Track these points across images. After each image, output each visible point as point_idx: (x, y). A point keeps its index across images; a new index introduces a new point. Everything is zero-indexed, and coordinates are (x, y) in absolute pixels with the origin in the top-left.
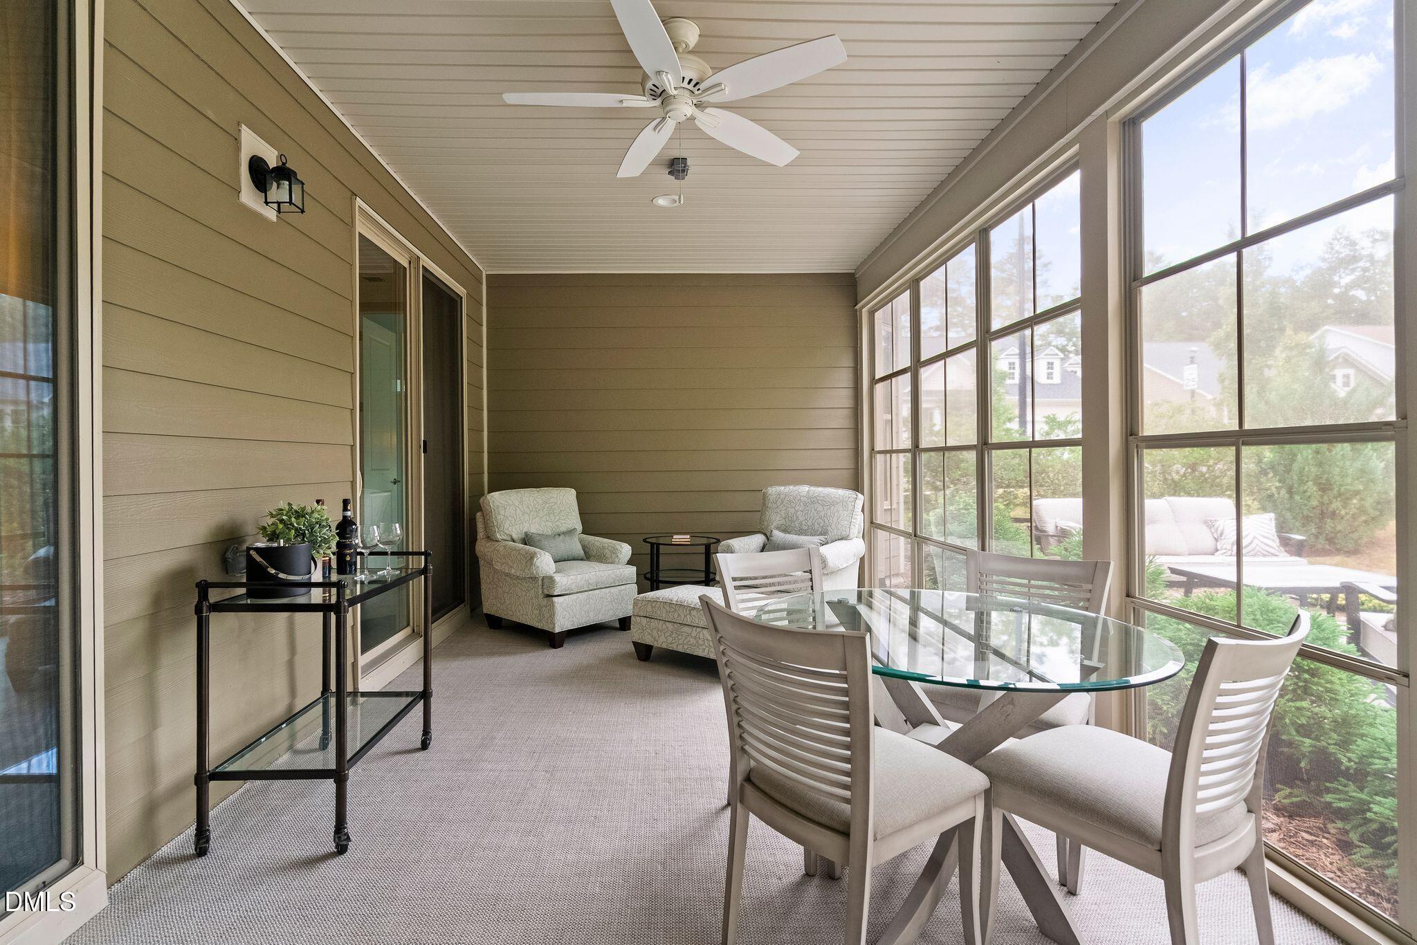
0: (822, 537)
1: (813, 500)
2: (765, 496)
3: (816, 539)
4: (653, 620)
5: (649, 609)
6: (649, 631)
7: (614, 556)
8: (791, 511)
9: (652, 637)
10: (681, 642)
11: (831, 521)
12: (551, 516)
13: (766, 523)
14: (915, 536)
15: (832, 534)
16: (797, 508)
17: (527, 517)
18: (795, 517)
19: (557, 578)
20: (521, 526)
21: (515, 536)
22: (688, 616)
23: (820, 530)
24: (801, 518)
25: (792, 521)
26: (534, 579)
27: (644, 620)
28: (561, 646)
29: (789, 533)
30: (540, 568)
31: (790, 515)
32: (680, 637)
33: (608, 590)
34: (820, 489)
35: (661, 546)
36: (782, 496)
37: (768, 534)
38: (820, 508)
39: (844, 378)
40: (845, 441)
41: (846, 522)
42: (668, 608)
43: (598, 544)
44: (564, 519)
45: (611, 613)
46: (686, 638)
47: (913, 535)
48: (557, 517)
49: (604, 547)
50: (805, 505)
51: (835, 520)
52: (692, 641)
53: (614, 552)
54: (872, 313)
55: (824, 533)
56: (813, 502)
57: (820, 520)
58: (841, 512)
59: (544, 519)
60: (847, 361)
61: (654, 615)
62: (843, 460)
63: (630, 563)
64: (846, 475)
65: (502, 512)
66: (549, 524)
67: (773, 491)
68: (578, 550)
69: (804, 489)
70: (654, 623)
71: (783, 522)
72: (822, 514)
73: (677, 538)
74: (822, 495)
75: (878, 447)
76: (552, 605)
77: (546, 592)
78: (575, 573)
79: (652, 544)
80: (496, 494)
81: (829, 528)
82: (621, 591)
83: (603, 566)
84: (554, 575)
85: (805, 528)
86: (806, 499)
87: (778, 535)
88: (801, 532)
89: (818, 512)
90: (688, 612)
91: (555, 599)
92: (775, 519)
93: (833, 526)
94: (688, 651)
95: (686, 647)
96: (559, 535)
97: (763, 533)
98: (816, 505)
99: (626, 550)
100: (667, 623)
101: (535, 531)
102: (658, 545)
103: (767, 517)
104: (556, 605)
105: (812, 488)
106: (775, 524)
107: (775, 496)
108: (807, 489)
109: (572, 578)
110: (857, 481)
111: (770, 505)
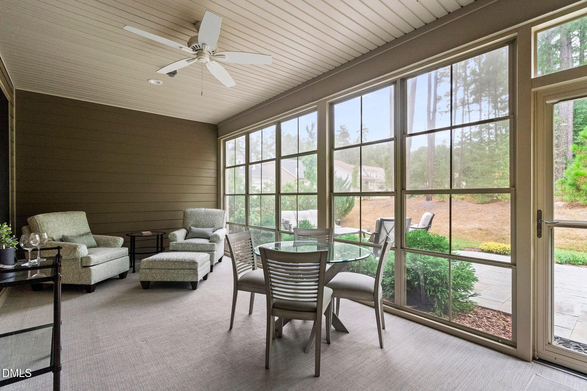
0: (213, 228)
1: (208, 214)
2: (185, 213)
3: (211, 229)
4: (152, 270)
5: (151, 265)
6: (151, 275)
7: (115, 244)
8: (198, 218)
9: (153, 277)
10: (169, 277)
11: (216, 222)
12: (75, 226)
13: (186, 224)
14: (247, 226)
15: (216, 227)
16: (201, 217)
17: (61, 227)
18: (200, 221)
19: (92, 256)
20: (59, 232)
21: (55, 238)
22: (173, 265)
23: (211, 225)
24: (203, 221)
25: (199, 223)
26: (76, 259)
27: (148, 271)
28: (93, 291)
29: (198, 227)
30: (81, 253)
31: (198, 220)
32: (168, 275)
33: (116, 260)
34: (210, 209)
35: (136, 237)
36: (193, 212)
37: (188, 229)
38: (211, 217)
39: (212, 165)
40: (213, 190)
41: (221, 222)
45: (118, 271)
46: (172, 275)
48: (79, 227)
49: (109, 240)
50: (204, 216)
51: (217, 221)
52: (175, 275)
53: (116, 242)
54: (225, 142)
55: (213, 227)
56: (207, 215)
57: (211, 222)
58: (219, 218)
59: (71, 228)
60: (214, 159)
61: (154, 267)
62: (212, 198)
63: (123, 246)
64: (213, 203)
65: (46, 225)
66: (74, 230)
67: (189, 210)
68: (93, 242)
69: (203, 209)
70: (153, 271)
71: (195, 223)
72: (212, 219)
73: (145, 233)
74: (211, 212)
75: (227, 192)
76: (90, 270)
77: (84, 265)
78: (100, 254)
79: (131, 236)
81: (215, 225)
82: (122, 260)
83: (113, 249)
84: (89, 256)
85: (204, 225)
86: (204, 213)
87: (194, 229)
88: (203, 227)
89: (210, 219)
91: (91, 268)
92: (191, 222)
94: (173, 280)
95: (171, 279)
96: (83, 236)
97: (185, 228)
98: (209, 216)
99: (121, 240)
100: (161, 270)
101: (67, 235)
102: (134, 237)
103: (187, 221)
104: (92, 270)
105: (206, 209)
106: (191, 224)
107: (190, 213)
108: (204, 210)
109: (99, 256)
110: (218, 206)
111: (188, 216)
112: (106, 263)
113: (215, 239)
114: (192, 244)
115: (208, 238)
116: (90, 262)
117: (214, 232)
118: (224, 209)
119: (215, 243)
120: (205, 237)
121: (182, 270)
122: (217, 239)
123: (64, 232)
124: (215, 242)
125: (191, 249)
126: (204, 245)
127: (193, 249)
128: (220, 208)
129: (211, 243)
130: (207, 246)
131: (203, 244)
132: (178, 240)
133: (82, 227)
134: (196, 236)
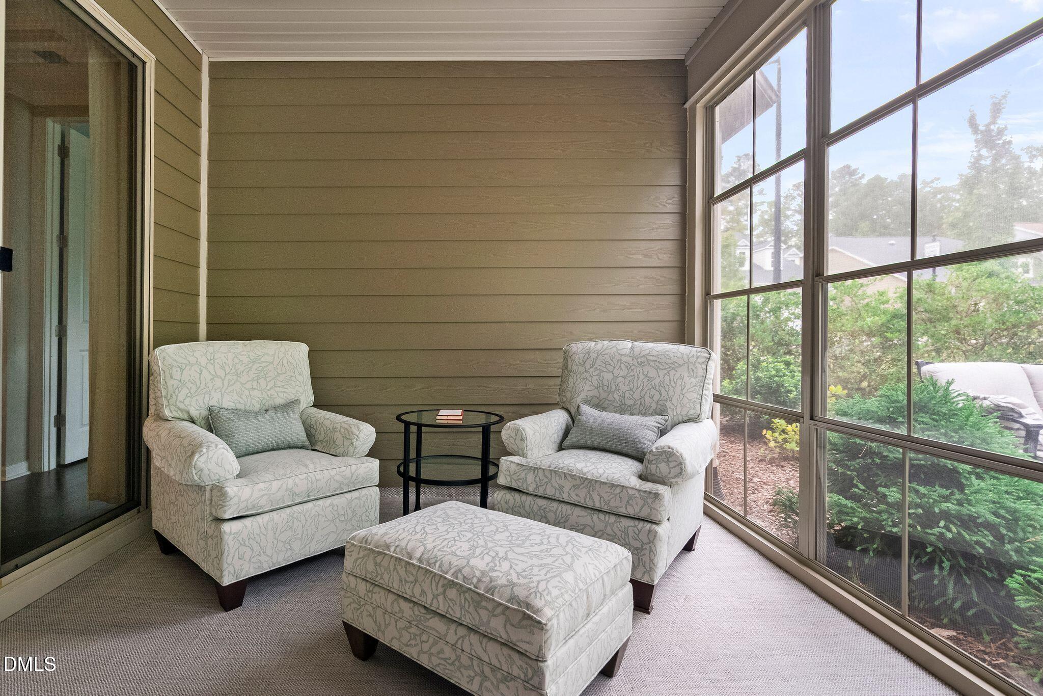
0: (659, 418)
1: (642, 361)
2: (566, 356)
3: (652, 421)
4: (376, 589)
5: (370, 566)
6: (370, 608)
7: (347, 443)
8: (608, 376)
9: (375, 622)
10: (426, 647)
11: (671, 393)
12: (262, 381)
13: (568, 395)
14: (812, 419)
15: (674, 413)
16: (616, 372)
17: (218, 383)
18: (613, 386)
19: (235, 486)
21: (194, 413)
22: (441, 598)
23: (654, 406)
24: (623, 388)
25: (609, 392)
26: (200, 488)
27: (362, 587)
29: (604, 409)
30: (206, 471)
31: (606, 383)
32: (425, 637)
33: (328, 501)
34: (650, 345)
36: (593, 356)
37: (573, 411)
38: (652, 373)
39: (666, 200)
40: (666, 283)
41: (695, 395)
42: (402, 572)
43: (327, 423)
44: (283, 386)
45: (332, 538)
46: (435, 643)
47: (807, 416)
48: (271, 384)
49: (334, 429)
50: (629, 367)
51: (678, 390)
52: (448, 652)
53: (348, 436)
54: (710, 111)
55: (661, 411)
56: (641, 364)
57: (653, 392)
58: (686, 379)
59: (249, 386)
60: (672, 177)
61: (380, 582)
62: (666, 309)
64: (669, 328)
65: (177, 375)
66: (256, 393)
67: (578, 348)
68: (294, 432)
69: (627, 345)
70: (377, 596)
71: (595, 393)
72: (657, 381)
73: (445, 415)
74: (655, 353)
75: (717, 289)
76: (219, 538)
79: (408, 424)
80: (170, 349)
81: (668, 404)
82: (352, 500)
83: (323, 463)
84: (230, 483)
85: (631, 402)
86: (629, 360)
87: (589, 413)
88: (623, 409)
89: (650, 379)
90: (441, 590)
91: (227, 526)
92: (582, 389)
93: (675, 401)
95: (435, 661)
96: (267, 411)
97: (563, 408)
98: (646, 369)
99: (366, 434)
100: (401, 601)
103: (571, 385)
104: (226, 537)
105: (637, 344)
106: (583, 395)
107: (582, 356)
108: (630, 345)
109: (262, 486)
110: (683, 336)
111: (575, 368)
112: (288, 510)
113: (663, 468)
114: (573, 476)
115: (639, 457)
116: (224, 506)
117: (662, 432)
118: (705, 343)
119: (661, 489)
120: (629, 452)
121: (474, 638)
122: (675, 471)
123: (222, 396)
124: (663, 483)
125: (565, 497)
126: (618, 490)
127: (574, 499)
128: (691, 342)
129: (648, 486)
130: (631, 497)
131: (613, 486)
132: (529, 453)
133: (280, 384)
134: (596, 441)
